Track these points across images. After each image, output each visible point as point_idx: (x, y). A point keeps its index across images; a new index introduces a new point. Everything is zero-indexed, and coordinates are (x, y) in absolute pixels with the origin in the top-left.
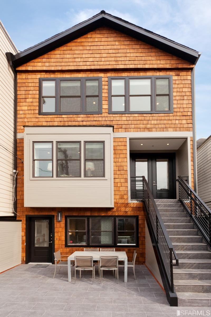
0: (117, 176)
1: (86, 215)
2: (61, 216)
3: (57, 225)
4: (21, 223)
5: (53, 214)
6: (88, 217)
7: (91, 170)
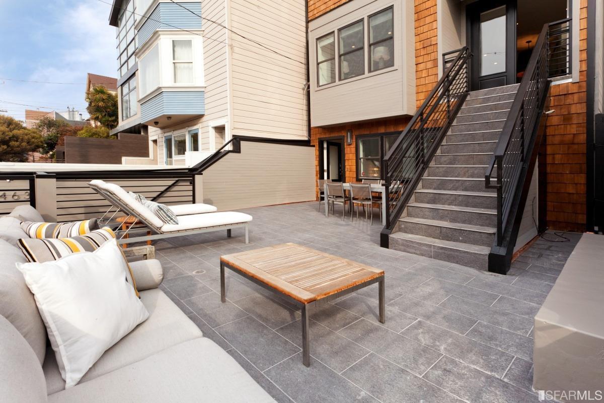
0: (421, 60)
1: (379, 132)
2: (351, 137)
3: (347, 150)
4: (313, 148)
5: (343, 134)
6: (382, 136)
7: (385, 60)
